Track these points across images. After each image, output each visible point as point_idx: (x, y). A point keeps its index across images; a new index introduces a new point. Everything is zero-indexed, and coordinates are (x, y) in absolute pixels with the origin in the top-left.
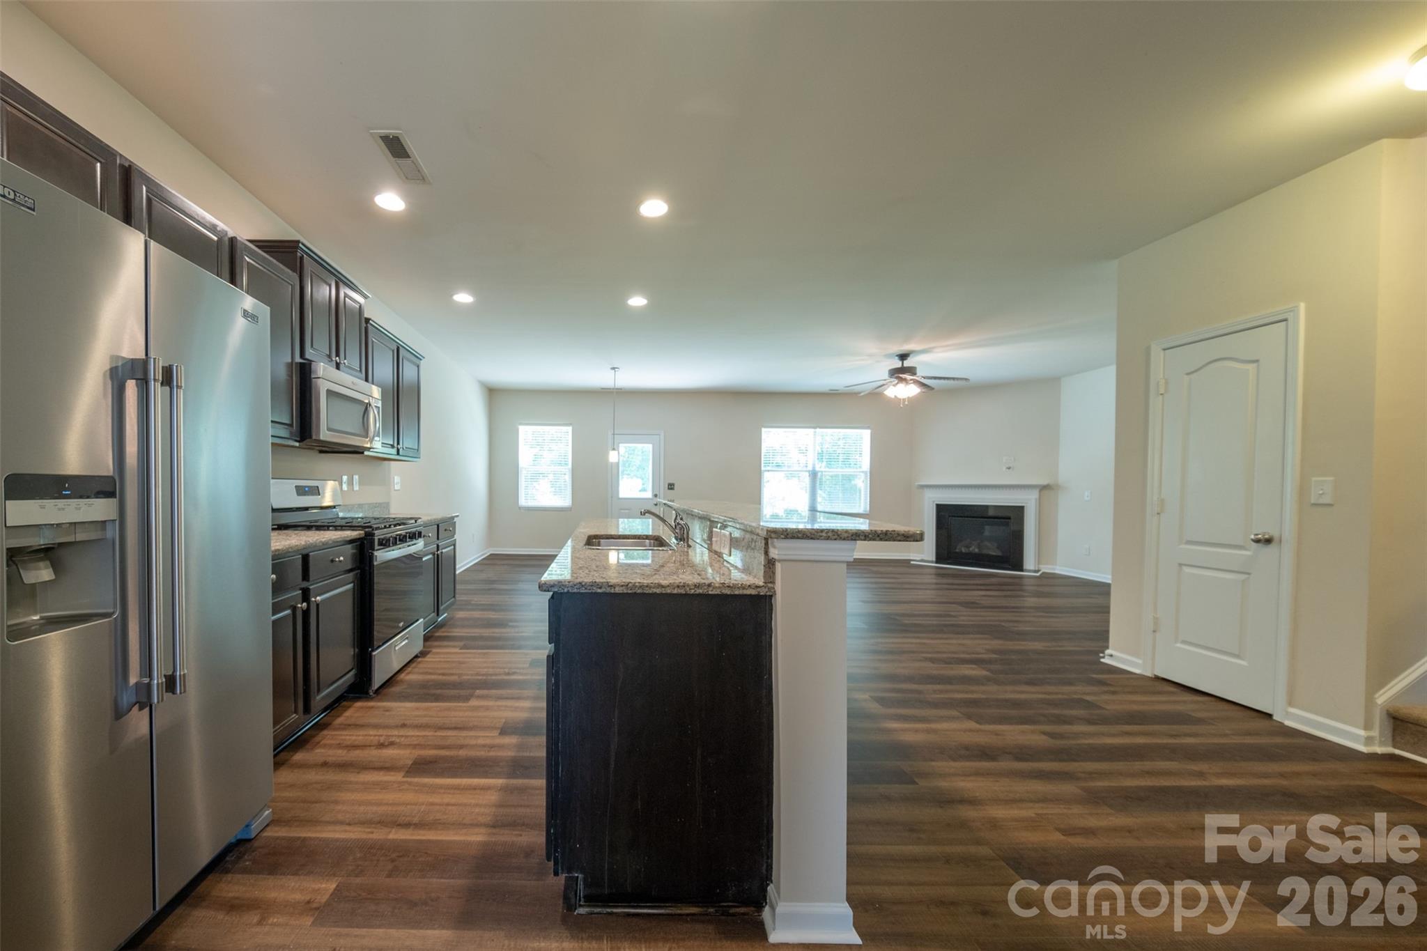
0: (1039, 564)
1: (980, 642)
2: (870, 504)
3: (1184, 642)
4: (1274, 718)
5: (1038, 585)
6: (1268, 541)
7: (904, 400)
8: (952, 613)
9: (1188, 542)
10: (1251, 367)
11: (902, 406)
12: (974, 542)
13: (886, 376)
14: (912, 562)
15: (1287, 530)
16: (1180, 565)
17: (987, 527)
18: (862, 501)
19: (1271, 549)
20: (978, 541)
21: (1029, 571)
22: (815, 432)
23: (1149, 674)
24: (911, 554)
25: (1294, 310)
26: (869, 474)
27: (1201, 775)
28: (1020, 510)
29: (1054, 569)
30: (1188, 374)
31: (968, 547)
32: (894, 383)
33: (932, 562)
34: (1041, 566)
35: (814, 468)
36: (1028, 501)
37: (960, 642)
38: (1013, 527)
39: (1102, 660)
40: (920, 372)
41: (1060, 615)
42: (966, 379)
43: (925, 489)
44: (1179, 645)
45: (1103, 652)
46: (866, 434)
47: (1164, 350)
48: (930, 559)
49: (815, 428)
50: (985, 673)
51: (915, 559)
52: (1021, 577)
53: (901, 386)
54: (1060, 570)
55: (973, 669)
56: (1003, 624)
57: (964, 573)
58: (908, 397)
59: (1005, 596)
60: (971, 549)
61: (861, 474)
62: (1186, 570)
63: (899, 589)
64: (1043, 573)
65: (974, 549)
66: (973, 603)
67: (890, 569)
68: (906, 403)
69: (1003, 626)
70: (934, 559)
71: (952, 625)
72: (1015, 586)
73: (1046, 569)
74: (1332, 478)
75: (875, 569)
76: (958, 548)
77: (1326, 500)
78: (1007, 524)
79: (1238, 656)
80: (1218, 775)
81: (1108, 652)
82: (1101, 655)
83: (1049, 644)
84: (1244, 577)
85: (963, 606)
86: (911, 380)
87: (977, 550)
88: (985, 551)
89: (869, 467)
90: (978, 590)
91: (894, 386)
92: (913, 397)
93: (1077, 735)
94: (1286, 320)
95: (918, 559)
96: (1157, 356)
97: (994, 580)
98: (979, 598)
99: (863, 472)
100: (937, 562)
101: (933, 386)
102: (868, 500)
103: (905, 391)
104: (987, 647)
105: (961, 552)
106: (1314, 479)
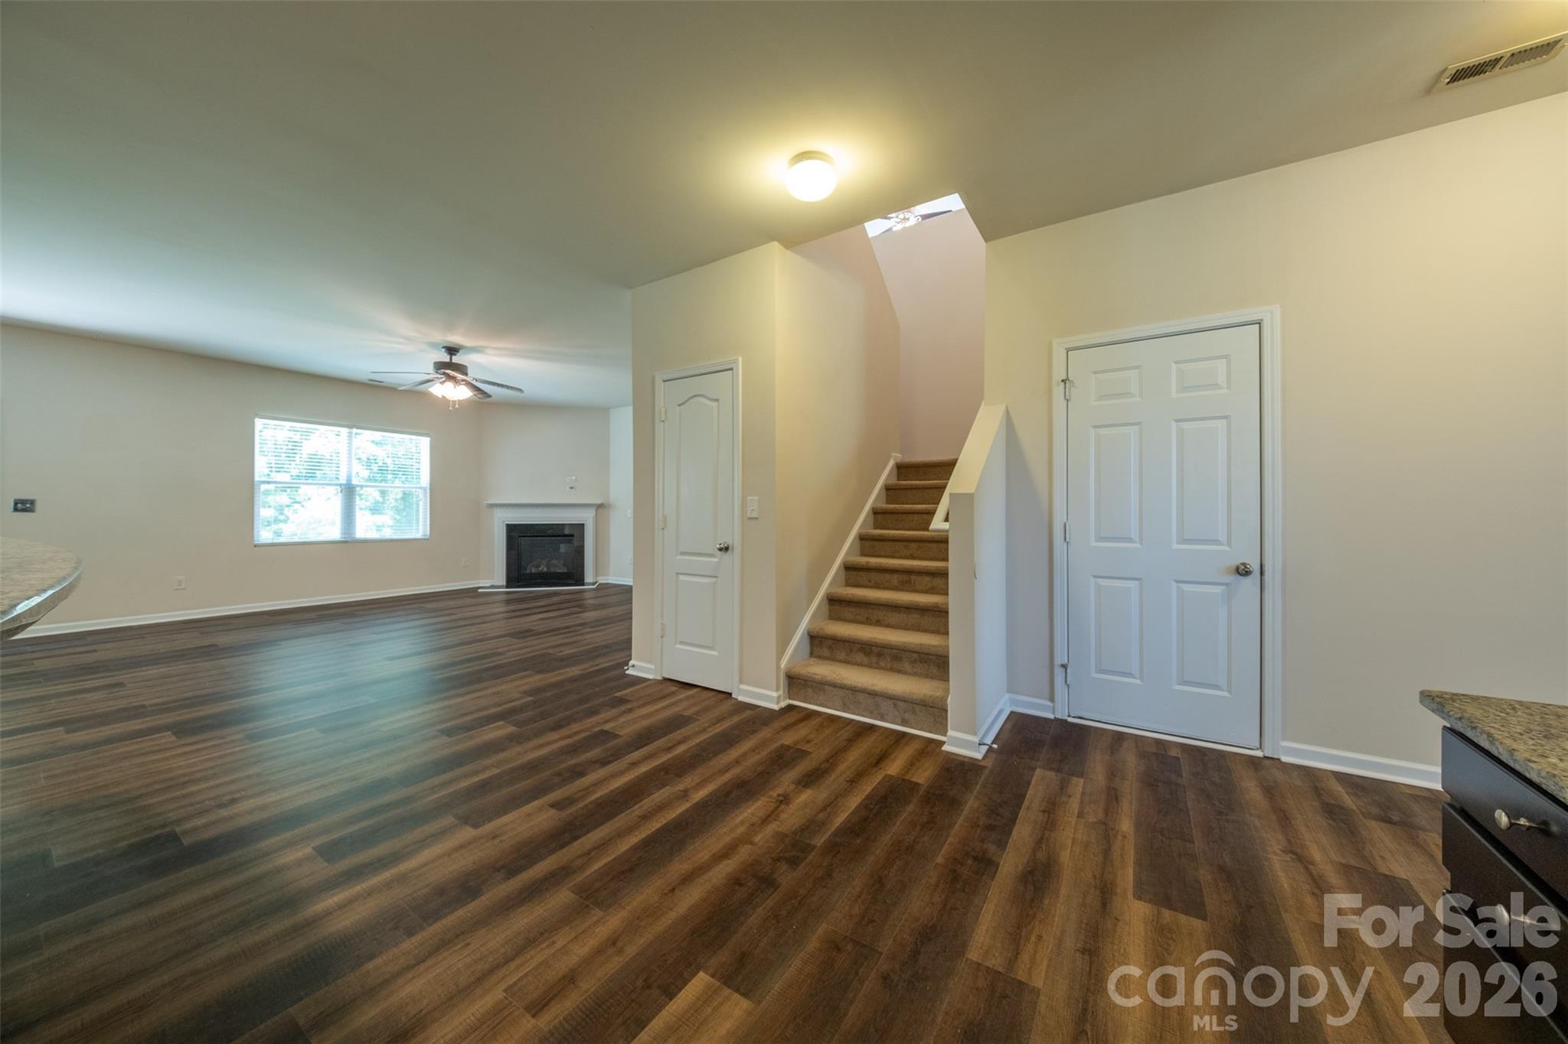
0: (596, 576)
1: (518, 683)
2: (431, 527)
3: (681, 643)
4: (733, 696)
5: (596, 598)
6: (727, 549)
7: (454, 402)
8: (500, 650)
9: (683, 553)
10: (715, 404)
11: (451, 408)
12: (543, 561)
13: (431, 369)
14: (480, 590)
15: (735, 541)
16: (677, 574)
17: (562, 545)
18: (421, 524)
19: (727, 556)
20: (547, 560)
21: (589, 584)
22: (350, 433)
23: (659, 678)
24: (481, 581)
25: (736, 361)
26: (428, 491)
27: (685, 794)
28: (581, 527)
29: (607, 579)
30: (679, 405)
31: (537, 566)
32: (441, 380)
33: (502, 587)
34: (599, 578)
35: (349, 479)
36: (586, 517)
37: (494, 690)
38: (576, 543)
39: (627, 672)
40: (473, 373)
41: (602, 628)
42: (520, 390)
43: (495, 509)
44: (678, 646)
45: (627, 665)
46: (424, 443)
47: (664, 381)
48: (500, 584)
49: (351, 427)
50: (511, 729)
51: (484, 585)
52: (583, 591)
53: (449, 385)
54: (612, 580)
55: (498, 728)
56: (550, 651)
57: (532, 595)
58: (459, 400)
59: (561, 616)
60: (540, 569)
61: (418, 490)
62: (682, 578)
63: (455, 628)
64: (600, 584)
65: (544, 569)
66: (527, 631)
67: (451, 603)
68: (457, 406)
69: (549, 654)
70: (505, 584)
71: (495, 667)
72: (577, 604)
73: (602, 580)
74: (756, 498)
75: (429, 606)
76: (528, 568)
77: (754, 515)
78: (570, 542)
79: (711, 648)
80: (699, 786)
81: (631, 663)
82: (626, 668)
83: (587, 666)
84: (714, 580)
85: (514, 638)
86: (463, 380)
87: (545, 569)
88: (552, 570)
89: (429, 482)
90: (536, 613)
91: (441, 383)
92: (464, 400)
93: (587, 790)
94: (732, 369)
95: (488, 585)
96: (660, 386)
97: (555, 599)
98: (535, 623)
99: (421, 488)
100: (507, 587)
101: (490, 394)
102: (428, 523)
103: (456, 392)
104: (526, 687)
105: (531, 574)
106: (749, 498)
